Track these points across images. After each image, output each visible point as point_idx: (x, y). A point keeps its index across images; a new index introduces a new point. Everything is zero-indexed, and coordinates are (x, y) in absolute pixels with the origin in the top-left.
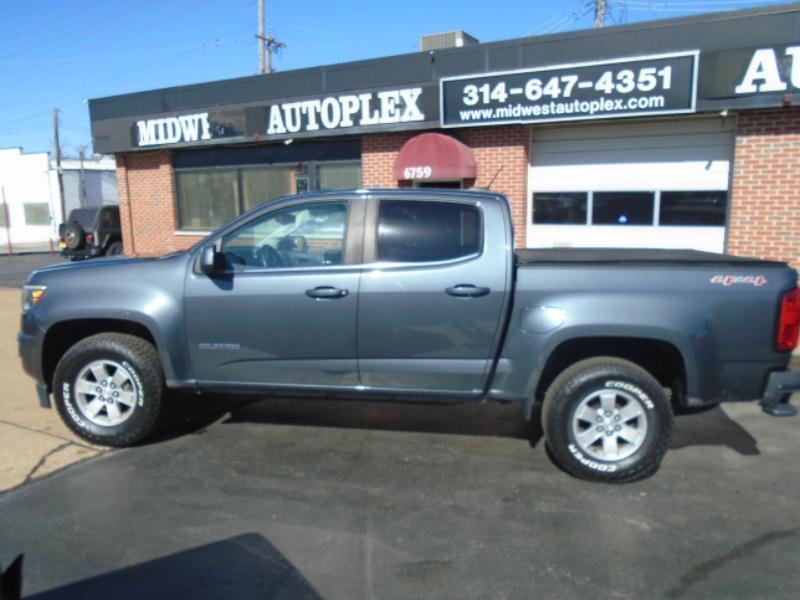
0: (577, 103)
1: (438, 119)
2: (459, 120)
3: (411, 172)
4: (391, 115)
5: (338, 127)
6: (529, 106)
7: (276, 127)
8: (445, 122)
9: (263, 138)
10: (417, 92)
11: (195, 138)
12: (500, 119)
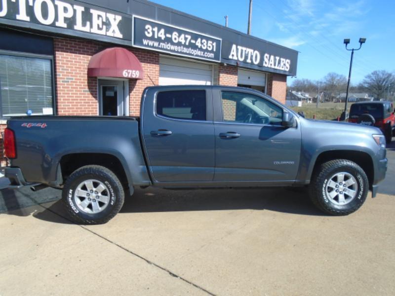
0: (190, 49)
2: (142, 44)
3: (128, 73)
4: (99, 28)
6: (173, 45)
8: (135, 43)
10: (119, 18)
12: (161, 49)
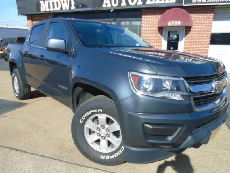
1: (182, 2)
2: (191, 3)
3: (172, 23)
4: (160, 0)
5: (136, 4)
7: (106, 4)
8: (185, 3)
9: (100, 9)
11: (68, 8)
